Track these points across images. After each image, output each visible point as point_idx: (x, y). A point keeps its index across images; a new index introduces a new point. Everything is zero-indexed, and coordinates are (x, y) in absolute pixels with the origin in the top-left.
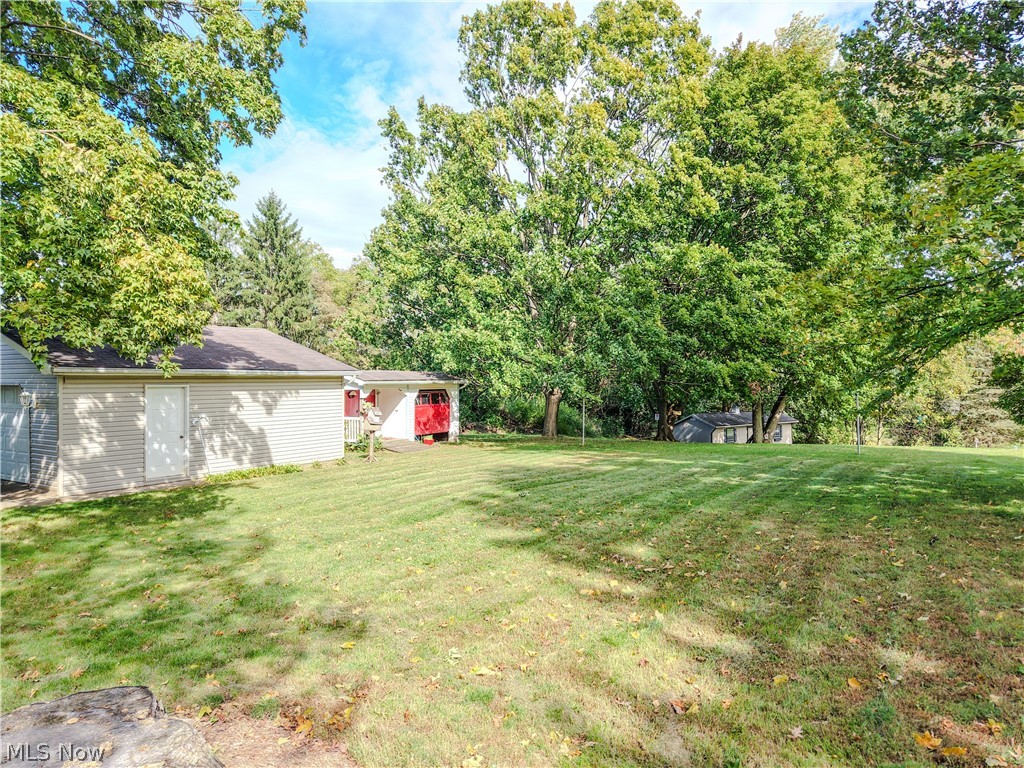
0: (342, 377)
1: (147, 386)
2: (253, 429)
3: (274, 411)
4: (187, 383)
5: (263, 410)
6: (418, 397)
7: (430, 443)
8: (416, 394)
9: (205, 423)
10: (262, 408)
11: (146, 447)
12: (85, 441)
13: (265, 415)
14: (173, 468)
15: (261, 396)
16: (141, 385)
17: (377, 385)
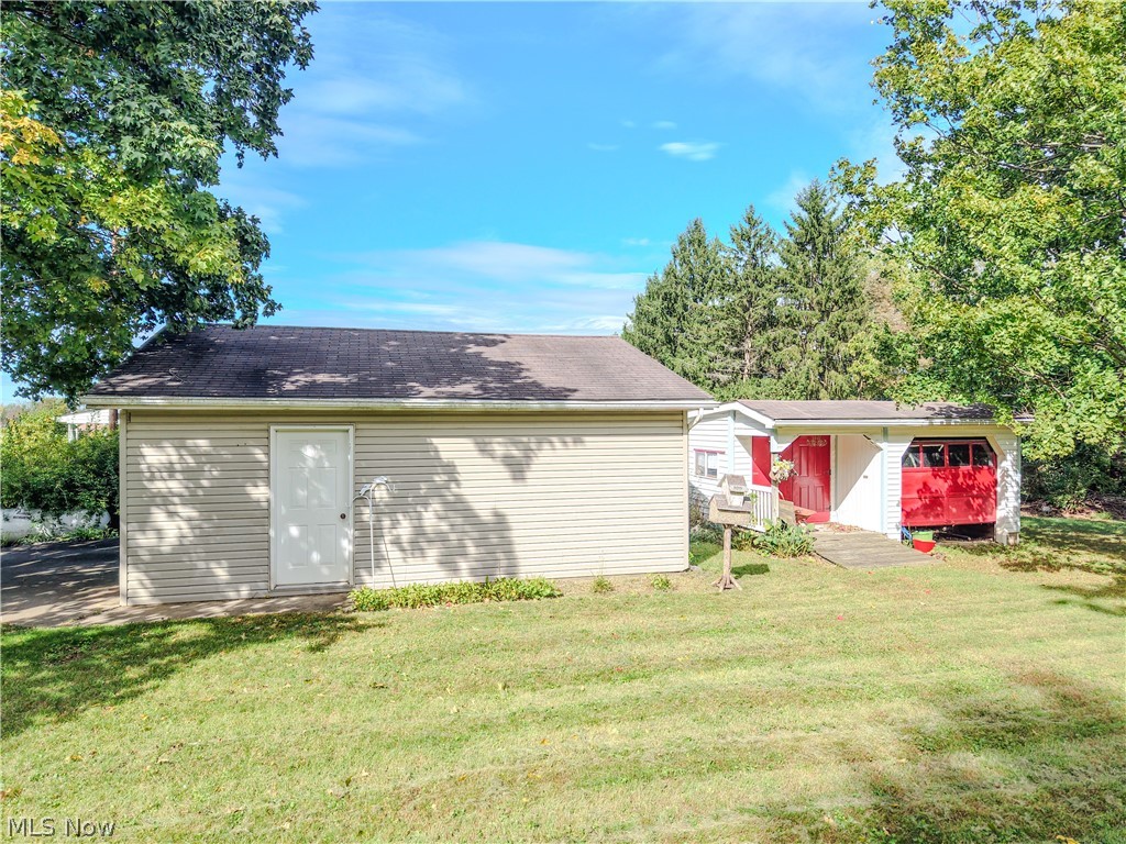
0: (682, 413)
1: (273, 428)
2: (481, 513)
3: (528, 475)
4: (350, 423)
5: (504, 473)
6: (914, 450)
7: (927, 547)
8: (904, 447)
9: (381, 495)
10: (502, 468)
11: (272, 533)
12: (159, 516)
13: (510, 482)
14: (325, 571)
15: (499, 449)
16: (264, 427)
17: (830, 428)
